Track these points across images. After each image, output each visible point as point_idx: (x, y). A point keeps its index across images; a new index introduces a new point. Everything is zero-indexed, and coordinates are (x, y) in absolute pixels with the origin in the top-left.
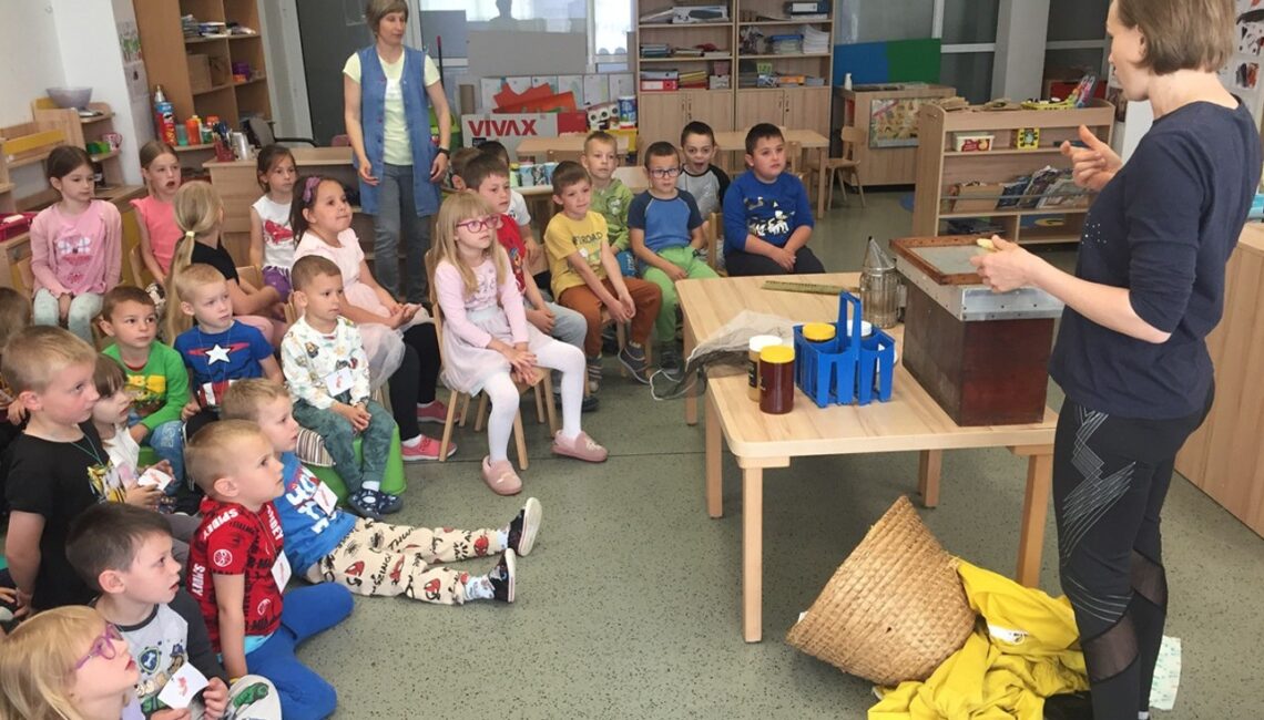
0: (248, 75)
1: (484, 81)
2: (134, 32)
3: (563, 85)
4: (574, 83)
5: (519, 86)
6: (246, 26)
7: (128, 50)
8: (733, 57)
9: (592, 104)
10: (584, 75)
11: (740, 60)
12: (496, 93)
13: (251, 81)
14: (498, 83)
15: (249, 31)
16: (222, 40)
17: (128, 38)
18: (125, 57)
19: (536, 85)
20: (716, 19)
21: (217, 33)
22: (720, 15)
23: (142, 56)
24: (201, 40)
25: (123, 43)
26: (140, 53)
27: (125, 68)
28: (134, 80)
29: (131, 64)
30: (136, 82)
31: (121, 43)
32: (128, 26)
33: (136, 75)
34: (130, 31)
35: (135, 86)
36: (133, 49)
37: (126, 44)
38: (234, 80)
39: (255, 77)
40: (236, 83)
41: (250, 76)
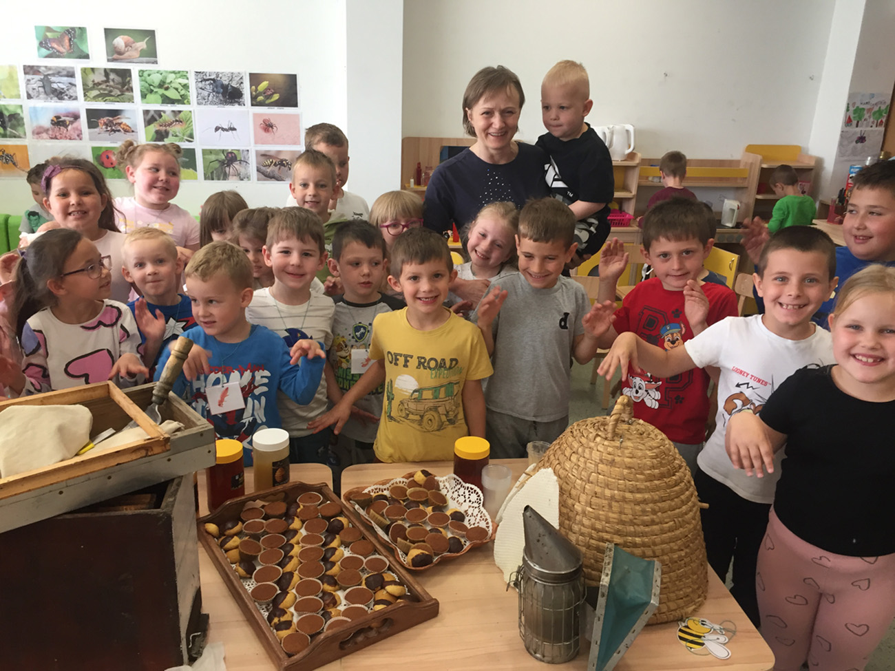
2: (880, 103)
7: (858, 117)
17: (867, 107)
18: (848, 122)
23: (885, 124)
25: (851, 109)
26: (882, 121)
27: (842, 132)
28: (854, 143)
29: (858, 129)
30: (860, 145)
31: (848, 110)
32: (872, 96)
33: (862, 139)
34: (874, 101)
35: (855, 148)
36: (870, 117)
37: (858, 112)
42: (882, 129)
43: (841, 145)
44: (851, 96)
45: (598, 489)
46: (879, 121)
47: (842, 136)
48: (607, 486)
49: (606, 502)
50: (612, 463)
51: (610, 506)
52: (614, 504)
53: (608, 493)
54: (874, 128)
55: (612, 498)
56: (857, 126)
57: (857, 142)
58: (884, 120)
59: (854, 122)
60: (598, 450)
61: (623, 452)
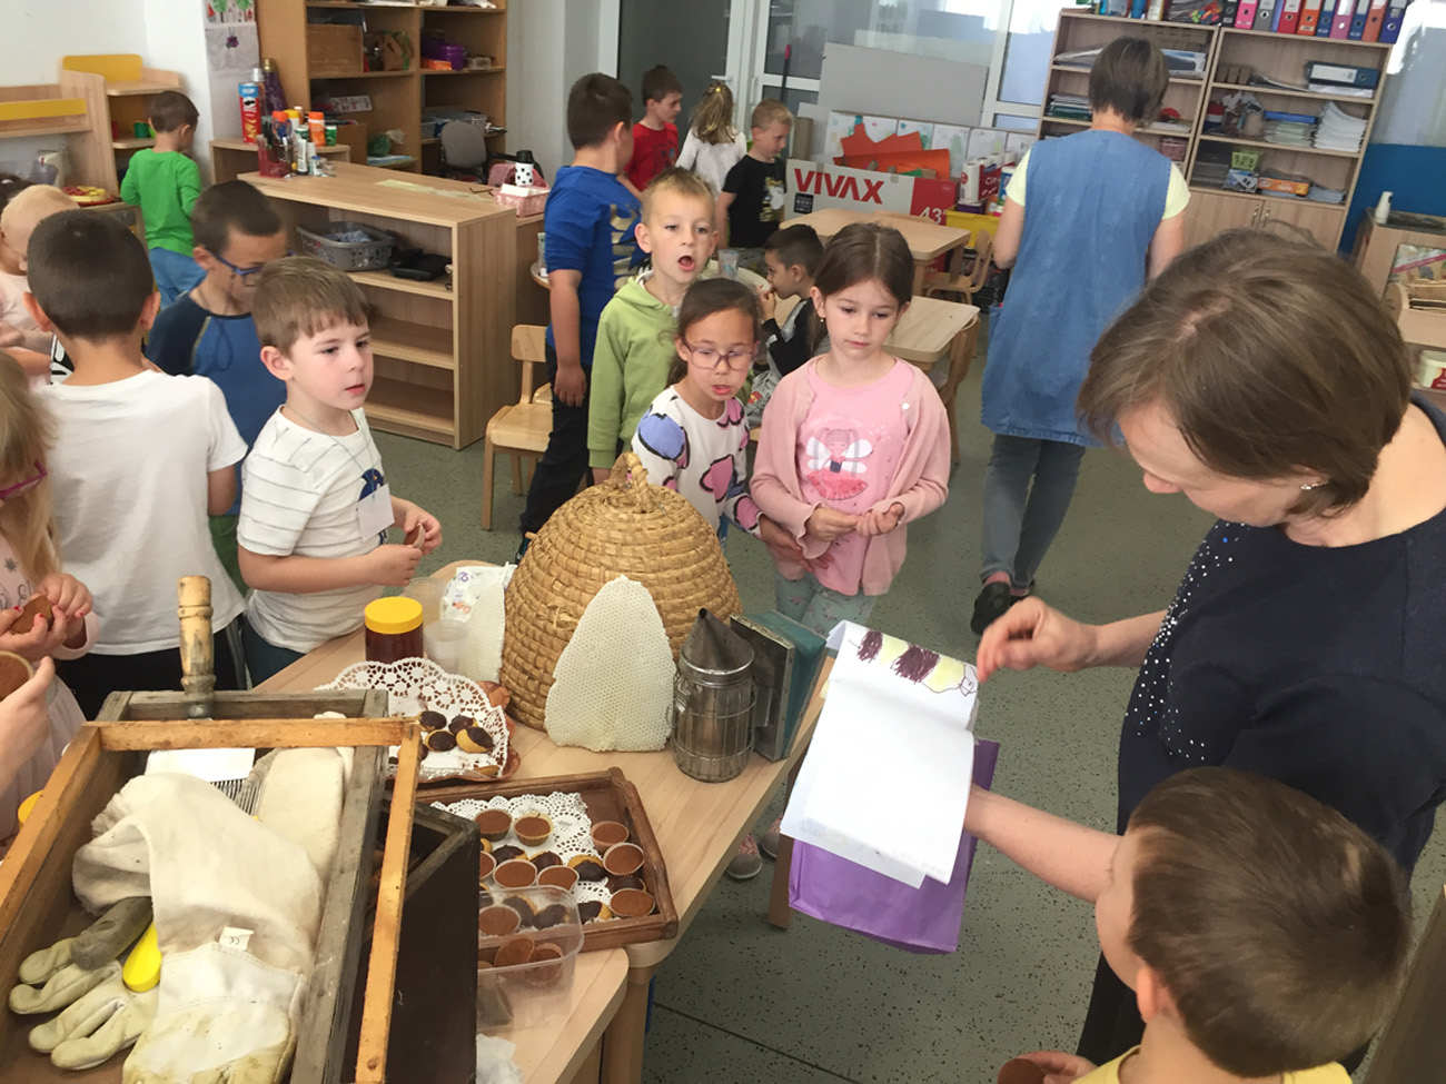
0: (460, 62)
1: (833, 116)
3: (940, 138)
4: (956, 139)
5: (877, 130)
7: (222, 6)
8: (1191, 136)
10: (972, 128)
11: (1201, 141)
12: (846, 135)
13: (465, 70)
14: (852, 120)
15: (483, 4)
16: (412, 9)
18: (211, 14)
19: (901, 133)
20: (1181, 72)
22: (1192, 66)
23: (257, 16)
26: (250, 13)
27: (206, 30)
28: (225, 48)
29: (225, 26)
30: (232, 49)
33: (233, 42)
35: (228, 56)
36: (234, 5)
38: (422, 66)
39: (474, 66)
40: (426, 71)
41: (466, 63)
42: (253, 24)
43: (210, 52)
45: (676, 573)
46: (247, 11)
47: (207, 37)
48: (683, 564)
49: (690, 583)
50: (674, 536)
51: (696, 585)
52: (698, 580)
53: (687, 570)
54: (244, 24)
55: (695, 575)
56: (222, 21)
57: (228, 46)
58: (252, 10)
59: (218, 15)
60: (650, 529)
61: (673, 519)
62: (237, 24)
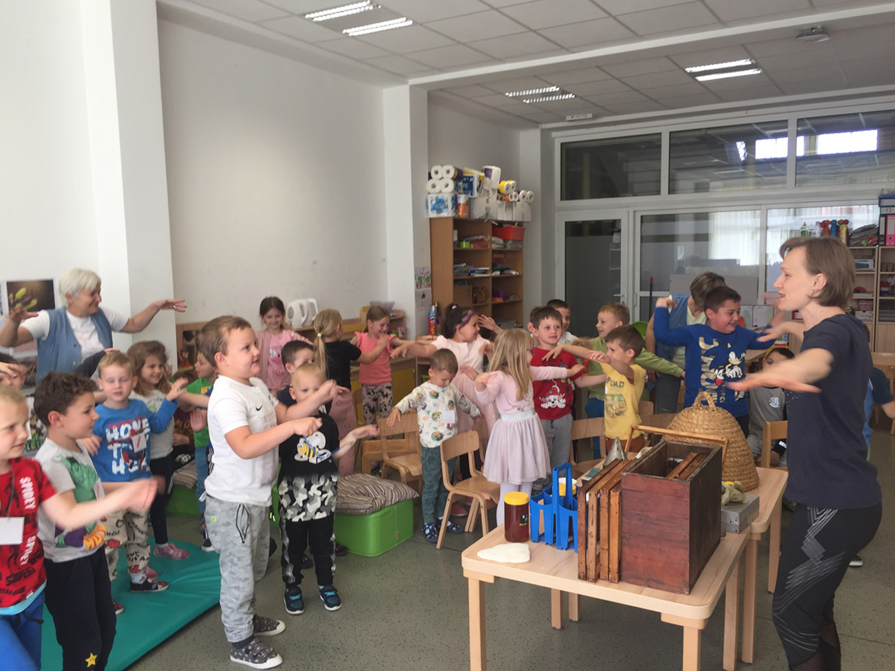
0: (506, 297)
2: (428, 272)
6: (514, 270)
7: (421, 282)
8: (874, 298)
9: (759, 326)
10: (754, 306)
11: (880, 300)
13: (508, 301)
15: (514, 273)
16: (489, 277)
17: (423, 276)
18: (417, 286)
20: (864, 269)
21: (484, 273)
22: (868, 266)
23: (432, 285)
24: (469, 277)
25: (417, 278)
27: (415, 292)
28: (421, 299)
29: (422, 290)
30: (423, 299)
31: (416, 278)
32: (424, 269)
33: (424, 296)
34: (425, 272)
35: (422, 302)
36: (425, 282)
37: (420, 279)
38: (493, 300)
39: (512, 299)
40: (494, 303)
41: (508, 298)
42: (430, 288)
43: (416, 301)
44: (416, 270)
46: (429, 284)
47: (416, 295)
56: (420, 288)
59: (419, 286)
62: (425, 289)
